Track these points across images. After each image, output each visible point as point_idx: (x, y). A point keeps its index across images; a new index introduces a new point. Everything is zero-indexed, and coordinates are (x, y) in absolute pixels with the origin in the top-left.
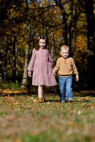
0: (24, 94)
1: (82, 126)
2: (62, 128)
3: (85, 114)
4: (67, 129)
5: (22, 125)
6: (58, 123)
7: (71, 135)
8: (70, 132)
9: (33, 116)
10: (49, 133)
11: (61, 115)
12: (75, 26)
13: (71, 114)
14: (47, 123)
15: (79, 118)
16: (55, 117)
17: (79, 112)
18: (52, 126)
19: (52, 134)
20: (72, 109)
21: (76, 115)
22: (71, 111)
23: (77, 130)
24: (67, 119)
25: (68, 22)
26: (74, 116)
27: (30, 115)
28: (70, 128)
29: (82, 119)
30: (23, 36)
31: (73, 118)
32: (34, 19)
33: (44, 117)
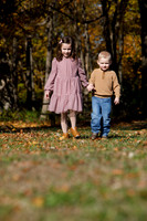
0: (45, 128)
1: (136, 176)
2: (105, 180)
3: (140, 158)
4: (112, 181)
5: (43, 176)
6: (98, 172)
7: (119, 190)
8: (117, 186)
9: (60, 162)
10: (85, 188)
11: (104, 160)
12: (121, 20)
13: (119, 158)
14: (82, 173)
15: (131, 164)
16: (94, 163)
17: (131, 155)
18: (89, 177)
19: (89, 189)
20: (120, 149)
21: (127, 159)
22: (119, 153)
23: (128, 183)
24: (112, 165)
25: (110, 13)
26: (122, 160)
27: (55, 161)
28: (118, 179)
29: (135, 165)
30: (42, 38)
31: (122, 164)
32: (58, 10)
33: (76, 163)
